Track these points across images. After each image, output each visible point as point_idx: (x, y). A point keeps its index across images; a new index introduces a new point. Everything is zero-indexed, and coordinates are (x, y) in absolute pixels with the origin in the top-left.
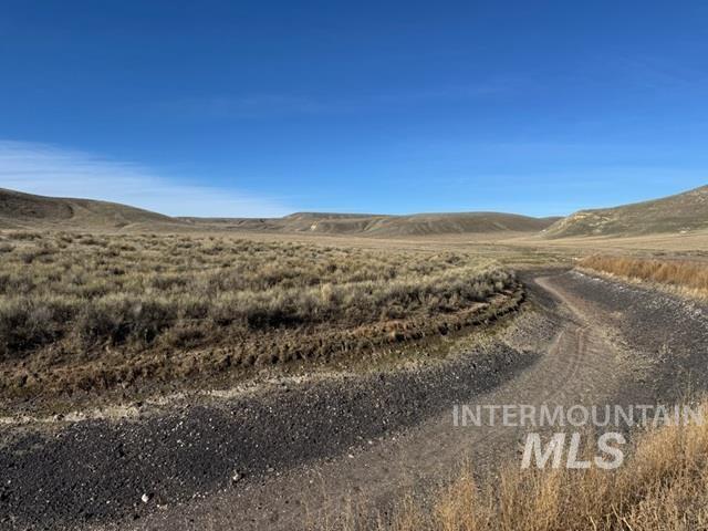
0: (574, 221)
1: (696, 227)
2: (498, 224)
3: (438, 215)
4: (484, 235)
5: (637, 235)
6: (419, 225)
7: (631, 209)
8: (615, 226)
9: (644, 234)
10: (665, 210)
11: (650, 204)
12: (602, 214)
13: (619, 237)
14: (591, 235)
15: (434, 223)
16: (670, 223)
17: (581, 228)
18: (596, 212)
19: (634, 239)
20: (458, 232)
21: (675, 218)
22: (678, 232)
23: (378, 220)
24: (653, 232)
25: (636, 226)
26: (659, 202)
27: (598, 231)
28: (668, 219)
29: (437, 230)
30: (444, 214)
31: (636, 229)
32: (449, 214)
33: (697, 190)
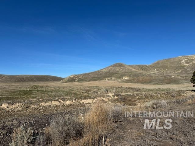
0: (70, 78)
1: (101, 79)
2: (50, 79)
3: (28, 75)
4: (44, 82)
5: (86, 82)
6: (20, 78)
7: (85, 75)
8: (81, 79)
9: (88, 81)
10: (93, 75)
11: (90, 73)
12: (78, 76)
13: (82, 82)
14: (75, 82)
15: (26, 78)
16: (95, 79)
17: (72, 80)
18: (76, 75)
19: (86, 83)
20: (35, 81)
21: (96, 77)
22: (97, 81)
23: (3, 77)
24: (91, 81)
25: (86, 79)
26: (92, 73)
27: (77, 81)
28: (94, 77)
29: (27, 80)
30: (31, 75)
31: (87, 80)
32: (33, 76)
33: (101, 70)
